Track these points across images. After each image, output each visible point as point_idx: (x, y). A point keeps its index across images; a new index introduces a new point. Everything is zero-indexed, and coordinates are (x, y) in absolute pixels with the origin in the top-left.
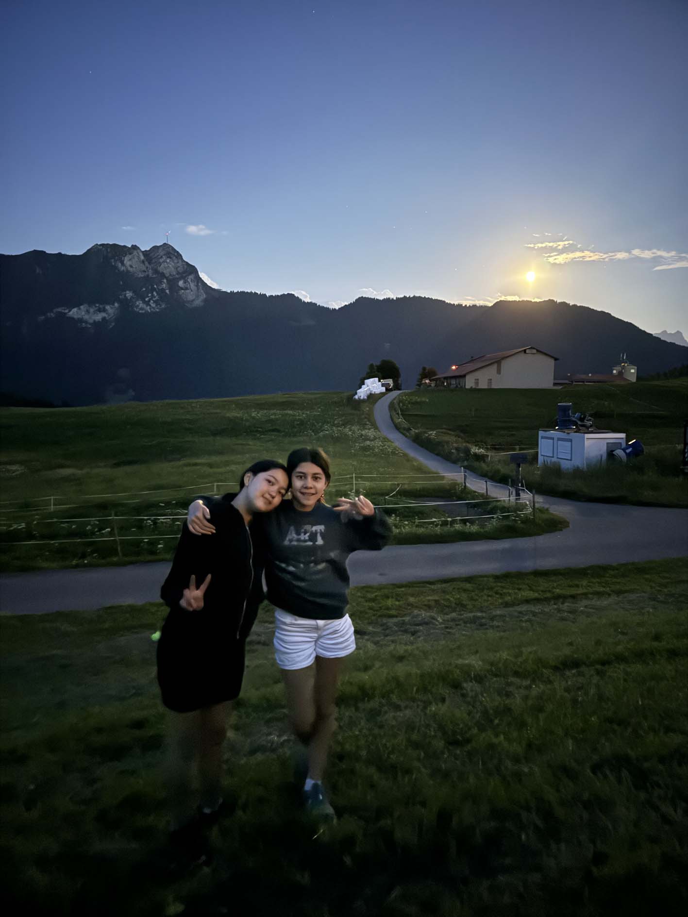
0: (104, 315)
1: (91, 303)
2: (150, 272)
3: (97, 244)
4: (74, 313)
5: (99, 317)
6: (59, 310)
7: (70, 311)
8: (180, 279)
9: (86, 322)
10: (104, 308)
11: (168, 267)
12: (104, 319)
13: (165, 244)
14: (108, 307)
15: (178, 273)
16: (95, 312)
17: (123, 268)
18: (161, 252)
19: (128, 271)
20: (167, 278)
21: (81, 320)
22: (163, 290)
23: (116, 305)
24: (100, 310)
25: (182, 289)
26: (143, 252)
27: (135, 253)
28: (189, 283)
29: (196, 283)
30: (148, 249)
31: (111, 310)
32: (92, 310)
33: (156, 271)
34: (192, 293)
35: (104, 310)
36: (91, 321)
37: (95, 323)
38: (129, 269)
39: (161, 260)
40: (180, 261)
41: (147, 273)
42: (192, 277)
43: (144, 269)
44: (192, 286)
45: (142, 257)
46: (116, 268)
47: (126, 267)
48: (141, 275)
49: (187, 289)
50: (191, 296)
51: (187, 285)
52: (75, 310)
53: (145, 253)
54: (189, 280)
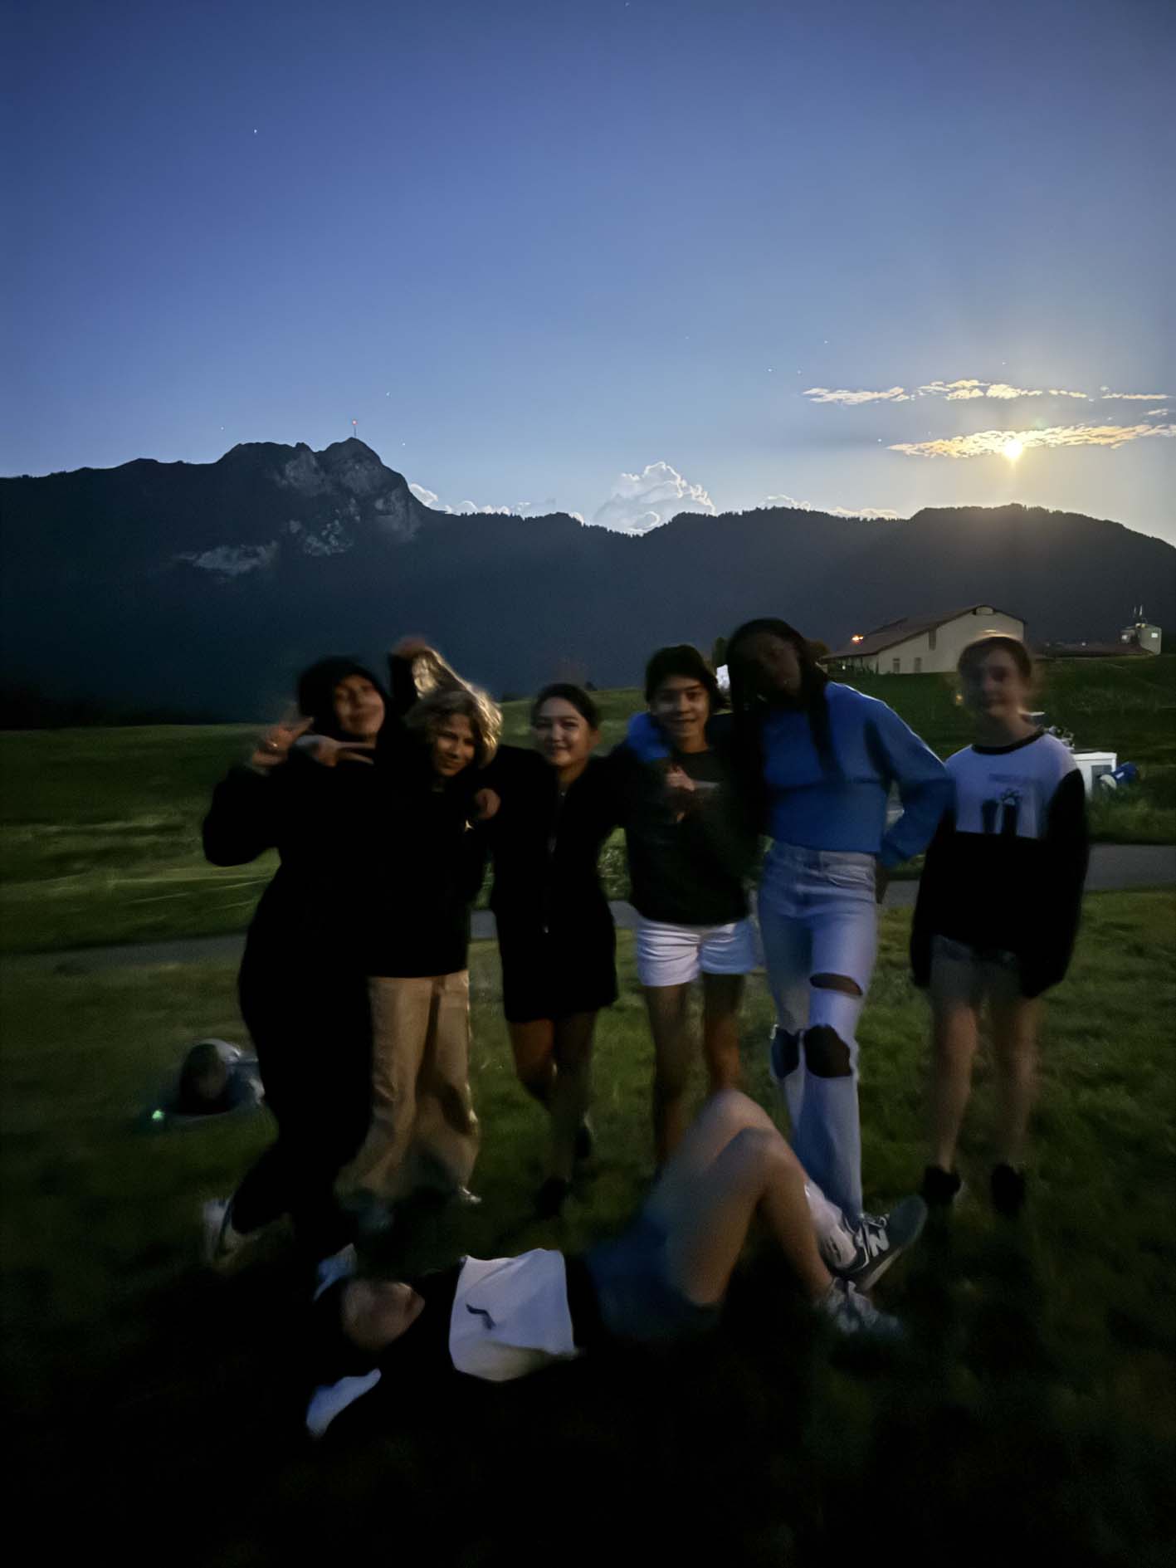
0: (254, 561)
1: (234, 545)
2: (329, 489)
3: (239, 445)
4: (207, 560)
5: (246, 566)
6: (182, 557)
7: (199, 557)
8: (379, 496)
9: (226, 575)
10: (255, 550)
11: (358, 478)
12: (255, 569)
13: (351, 439)
14: (261, 549)
15: (375, 487)
16: (239, 558)
17: (284, 482)
18: (345, 453)
19: (291, 487)
20: (356, 496)
21: (217, 572)
22: (350, 517)
23: (274, 544)
24: (247, 555)
25: (381, 513)
26: (315, 454)
27: (303, 456)
28: (393, 504)
29: (403, 502)
30: (323, 449)
31: (267, 553)
32: (235, 555)
33: (338, 486)
34: (397, 520)
35: (256, 555)
36: (234, 573)
37: (241, 577)
38: (292, 481)
39: (346, 467)
40: (376, 467)
41: (322, 490)
42: (397, 492)
43: (318, 481)
44: (399, 507)
45: (314, 463)
46: (271, 482)
47: (288, 480)
48: (314, 493)
49: (388, 513)
50: (396, 523)
51: (389, 507)
52: (207, 555)
53: (320, 455)
54: (393, 498)
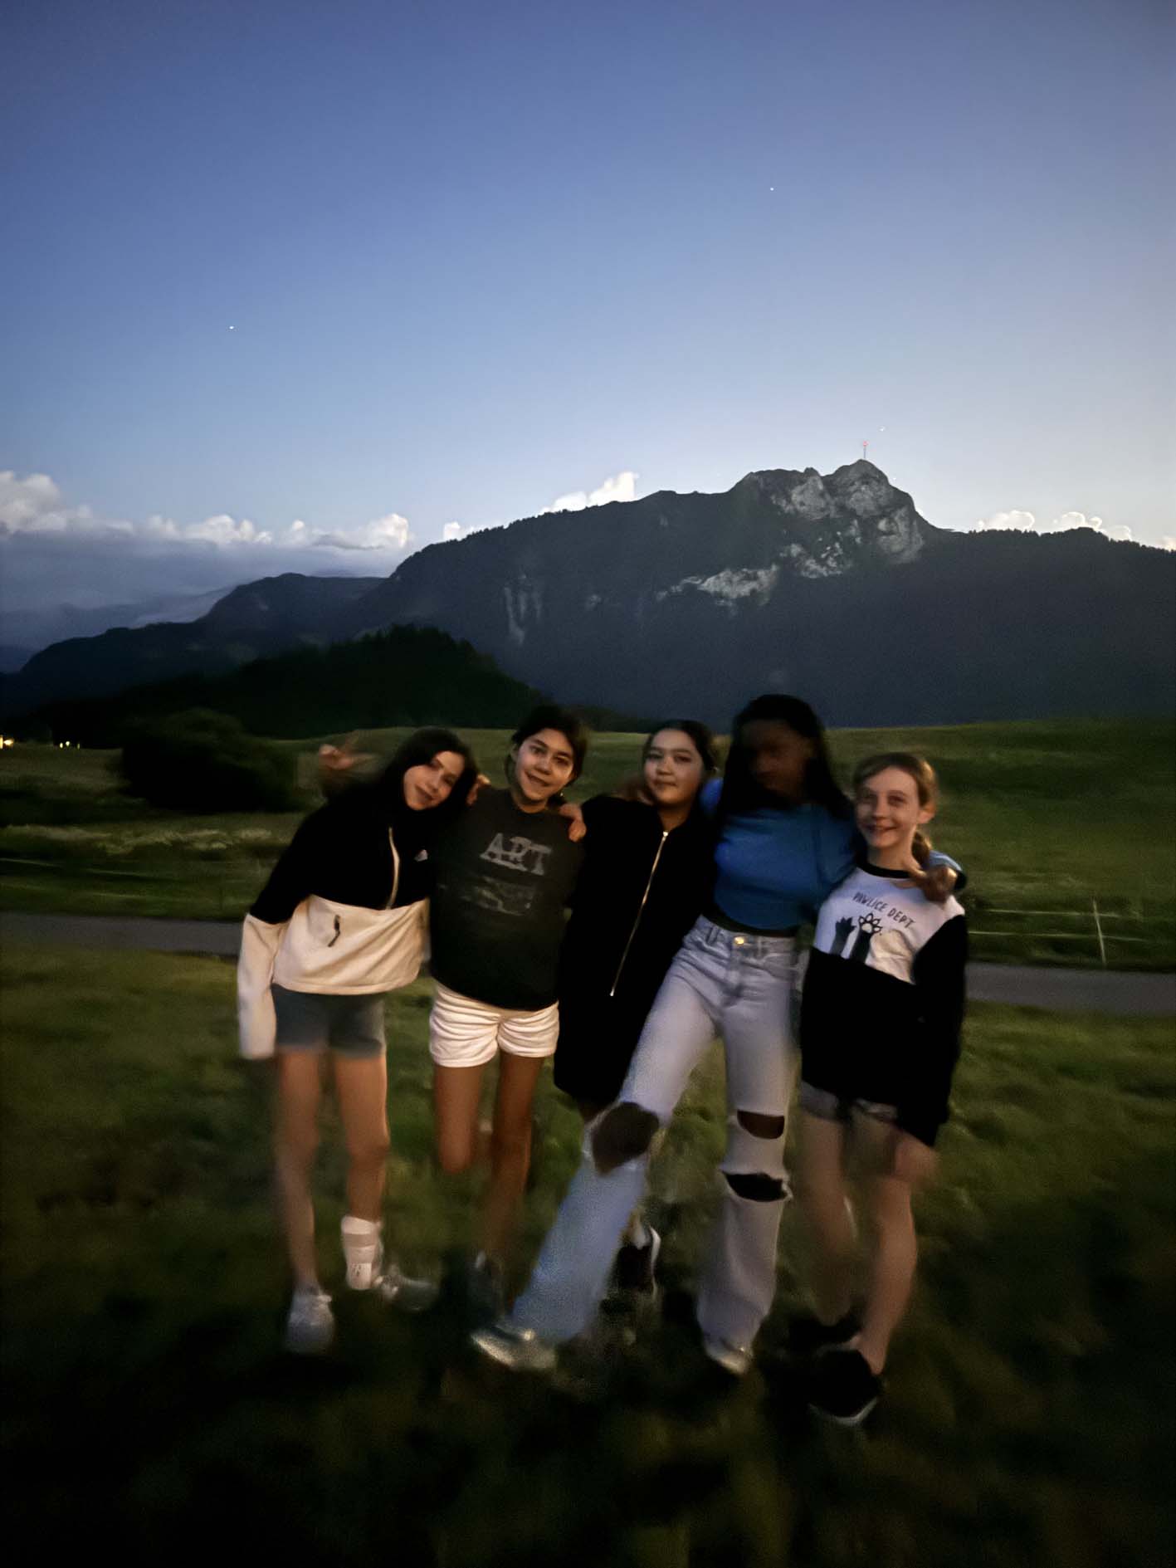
0: (753, 585)
1: (736, 569)
2: (833, 512)
3: (752, 473)
4: (710, 584)
5: (745, 589)
6: (688, 581)
7: (703, 582)
8: (881, 517)
9: (726, 598)
10: (755, 574)
11: (863, 499)
12: (753, 591)
13: (861, 461)
14: (761, 573)
15: (880, 507)
16: (740, 582)
17: (788, 508)
18: (853, 475)
19: (797, 512)
20: (858, 518)
21: (720, 595)
22: (851, 539)
23: (774, 568)
24: (748, 578)
25: (884, 533)
26: (822, 478)
27: (810, 481)
28: (896, 525)
29: (907, 523)
30: (831, 472)
31: (766, 577)
32: (736, 579)
33: (842, 508)
34: (900, 540)
35: (756, 578)
36: (735, 596)
37: (741, 601)
38: (798, 507)
39: (852, 489)
40: (883, 487)
41: (826, 513)
42: (902, 512)
43: (823, 504)
44: (902, 527)
45: (821, 487)
46: (779, 507)
47: (794, 505)
48: (818, 517)
49: (889, 533)
50: (898, 543)
51: (892, 527)
52: (711, 580)
53: (827, 480)
54: (896, 518)
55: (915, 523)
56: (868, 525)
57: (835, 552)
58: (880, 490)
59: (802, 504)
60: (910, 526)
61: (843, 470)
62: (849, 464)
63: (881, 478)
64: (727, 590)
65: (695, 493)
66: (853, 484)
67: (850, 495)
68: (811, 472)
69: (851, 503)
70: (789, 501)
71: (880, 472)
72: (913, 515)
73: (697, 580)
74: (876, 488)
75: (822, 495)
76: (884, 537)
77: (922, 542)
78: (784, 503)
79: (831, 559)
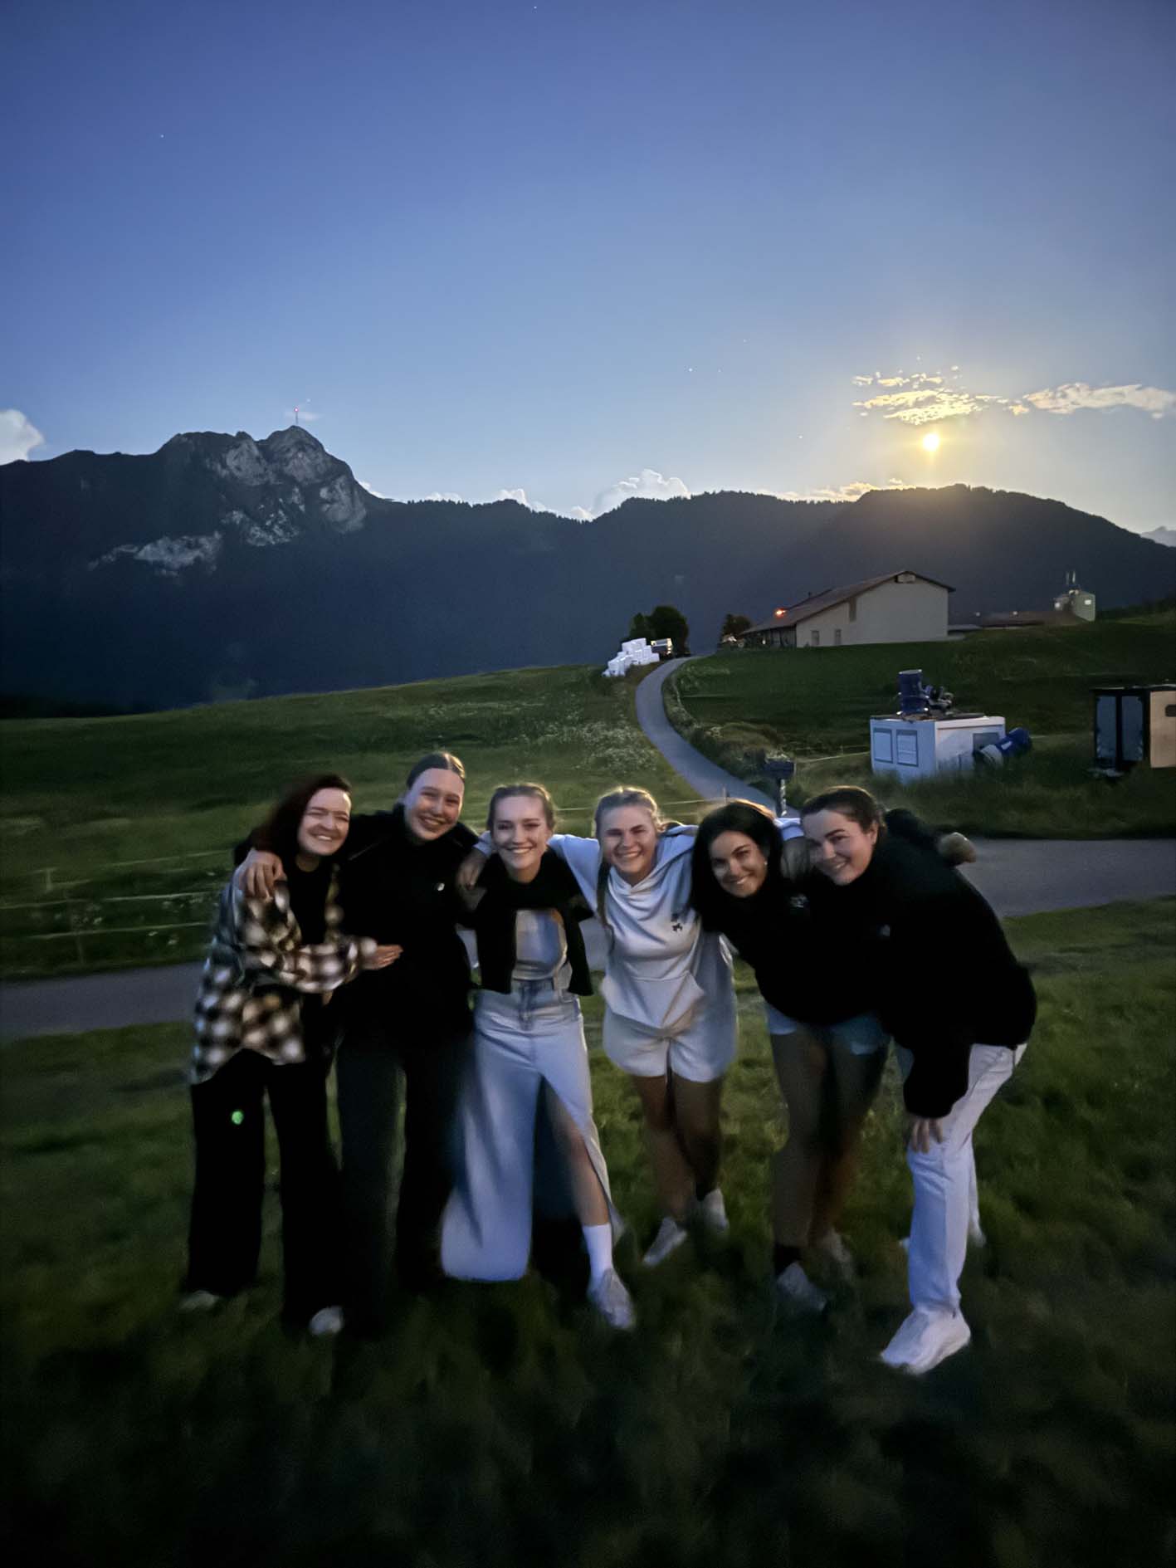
0: (197, 553)
3: (179, 435)
4: (147, 553)
5: (188, 558)
6: (123, 549)
7: (140, 550)
8: (321, 485)
10: (197, 542)
11: (300, 466)
12: (197, 560)
13: (293, 427)
14: (203, 540)
16: (181, 551)
17: (224, 472)
21: (159, 565)
23: (217, 535)
24: (190, 546)
25: (326, 502)
27: (245, 446)
29: (348, 491)
31: (209, 545)
32: (176, 547)
35: (198, 546)
36: (177, 566)
41: (265, 479)
44: (343, 495)
45: (256, 452)
47: (229, 470)
49: (332, 501)
50: (342, 512)
52: (148, 548)
53: (261, 445)
54: (338, 487)
55: (356, 493)
56: (310, 494)
57: (281, 519)
58: (317, 457)
59: (238, 469)
60: (352, 495)
61: (277, 435)
62: (281, 430)
63: (317, 446)
64: (167, 558)
65: (118, 455)
66: (288, 450)
67: (287, 462)
68: (243, 436)
69: (289, 469)
70: (224, 466)
71: (316, 441)
72: (353, 485)
73: (132, 548)
74: (313, 456)
75: (258, 459)
76: (328, 506)
77: (364, 512)
78: (219, 467)
79: (276, 527)
